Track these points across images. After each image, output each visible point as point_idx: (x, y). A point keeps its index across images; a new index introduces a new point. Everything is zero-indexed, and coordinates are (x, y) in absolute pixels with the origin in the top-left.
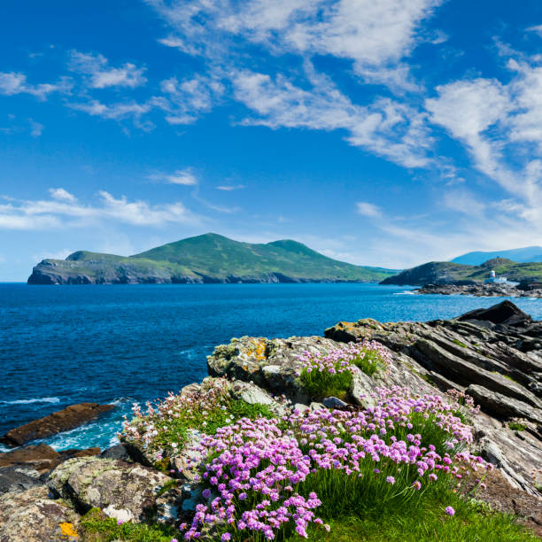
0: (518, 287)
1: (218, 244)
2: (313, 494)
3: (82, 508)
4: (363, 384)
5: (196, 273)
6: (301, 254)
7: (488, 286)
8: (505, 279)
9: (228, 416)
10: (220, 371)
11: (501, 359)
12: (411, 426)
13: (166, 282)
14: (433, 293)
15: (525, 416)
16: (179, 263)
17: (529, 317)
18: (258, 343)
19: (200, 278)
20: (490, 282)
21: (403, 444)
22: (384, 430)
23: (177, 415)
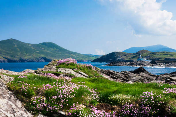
0: (151, 62)
1: (15, 44)
5: (4, 57)
6: (55, 48)
7: (138, 62)
8: (146, 59)
14: (115, 65)
19: (6, 60)
20: (139, 60)
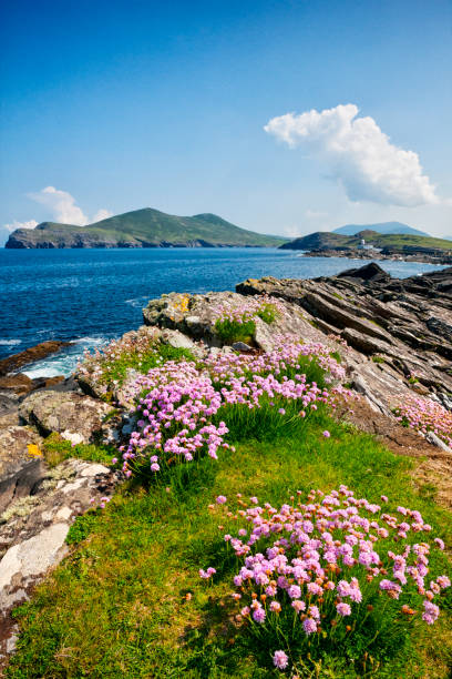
0: (381, 253)
1: (154, 217)
2: (222, 423)
3: (45, 433)
4: (263, 332)
5: (137, 239)
6: (219, 225)
7: (359, 251)
8: (372, 246)
9: (158, 358)
10: (153, 320)
11: (367, 308)
12: (298, 367)
13: (114, 246)
14: (318, 256)
15: (384, 352)
16: (124, 231)
17: (389, 276)
18: (183, 298)
19: (140, 243)
20: (361, 248)
21: (292, 382)
22: (278, 371)
23: (118, 357)
